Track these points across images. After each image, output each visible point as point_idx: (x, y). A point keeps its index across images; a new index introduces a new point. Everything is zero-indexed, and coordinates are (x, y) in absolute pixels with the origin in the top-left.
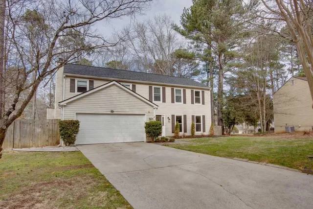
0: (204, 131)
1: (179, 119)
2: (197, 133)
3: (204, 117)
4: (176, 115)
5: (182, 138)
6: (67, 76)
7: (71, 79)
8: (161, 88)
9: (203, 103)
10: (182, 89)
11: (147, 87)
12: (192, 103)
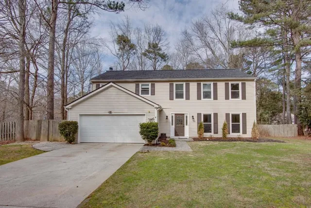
0: (245, 132)
1: (207, 118)
2: (233, 135)
3: (244, 115)
4: (203, 113)
5: (206, 140)
6: (93, 82)
7: (96, 85)
8: (184, 84)
9: (244, 98)
10: (212, 83)
11: (168, 84)
12: (227, 98)
